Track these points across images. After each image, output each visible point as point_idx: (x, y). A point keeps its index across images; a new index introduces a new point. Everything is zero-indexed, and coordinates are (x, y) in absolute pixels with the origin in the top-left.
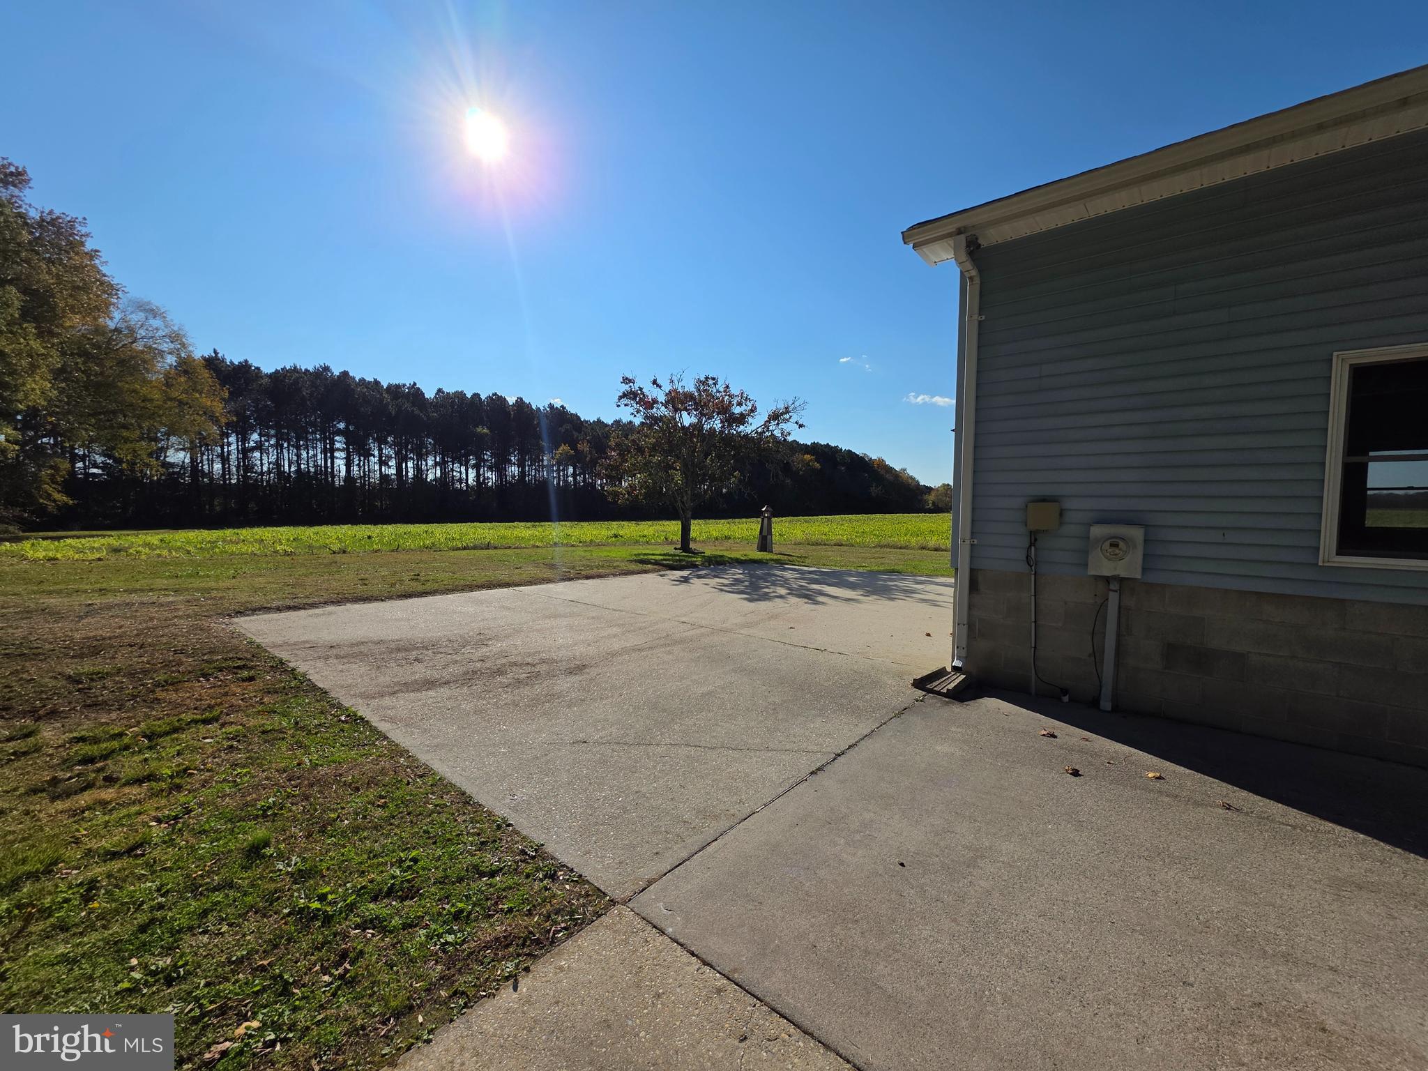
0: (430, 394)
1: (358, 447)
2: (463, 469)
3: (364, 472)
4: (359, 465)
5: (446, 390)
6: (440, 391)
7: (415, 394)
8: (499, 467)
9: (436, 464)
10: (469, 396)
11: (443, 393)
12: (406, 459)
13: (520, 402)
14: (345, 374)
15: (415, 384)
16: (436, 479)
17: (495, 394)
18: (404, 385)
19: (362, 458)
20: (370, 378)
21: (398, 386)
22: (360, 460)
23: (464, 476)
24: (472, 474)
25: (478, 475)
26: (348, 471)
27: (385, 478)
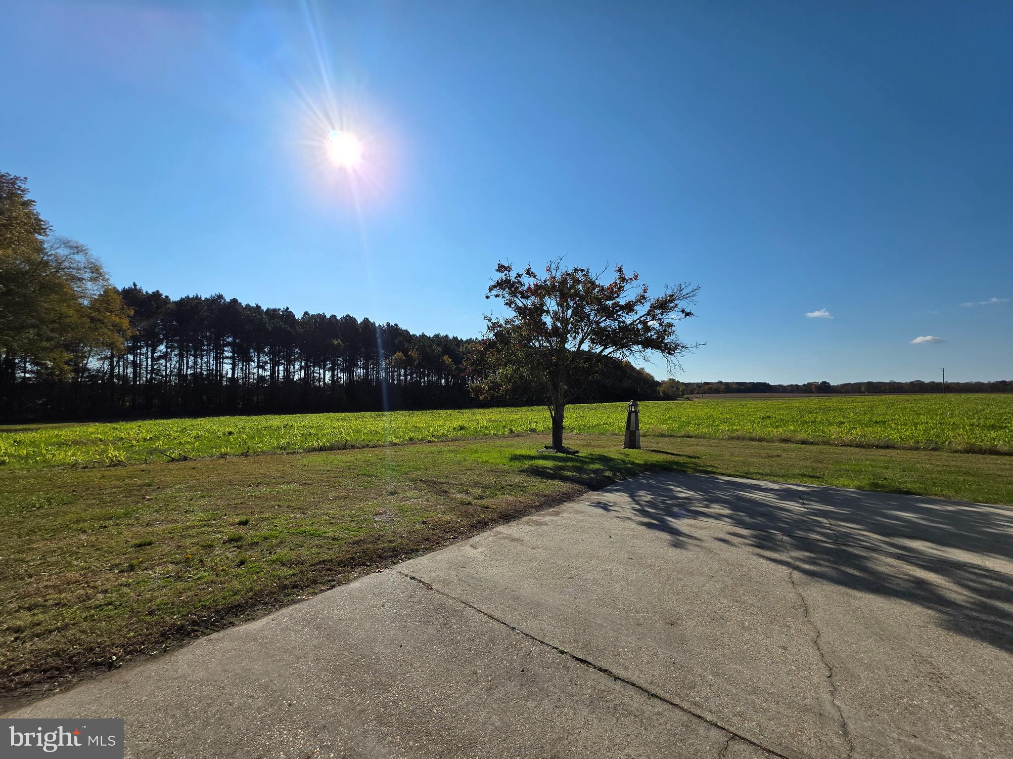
0: (299, 316)
1: (242, 355)
2: (322, 371)
3: (246, 373)
4: (242, 369)
5: (311, 313)
6: (306, 313)
7: (288, 315)
8: (349, 370)
9: (301, 368)
10: (328, 316)
11: (308, 315)
12: (279, 364)
13: (366, 321)
14: (235, 301)
15: (287, 308)
16: (300, 379)
17: (348, 316)
18: (279, 309)
19: (245, 364)
20: (253, 305)
21: (275, 310)
22: (243, 365)
23: (322, 376)
24: (328, 375)
25: (333, 376)
26: (233, 374)
27: (261, 378)
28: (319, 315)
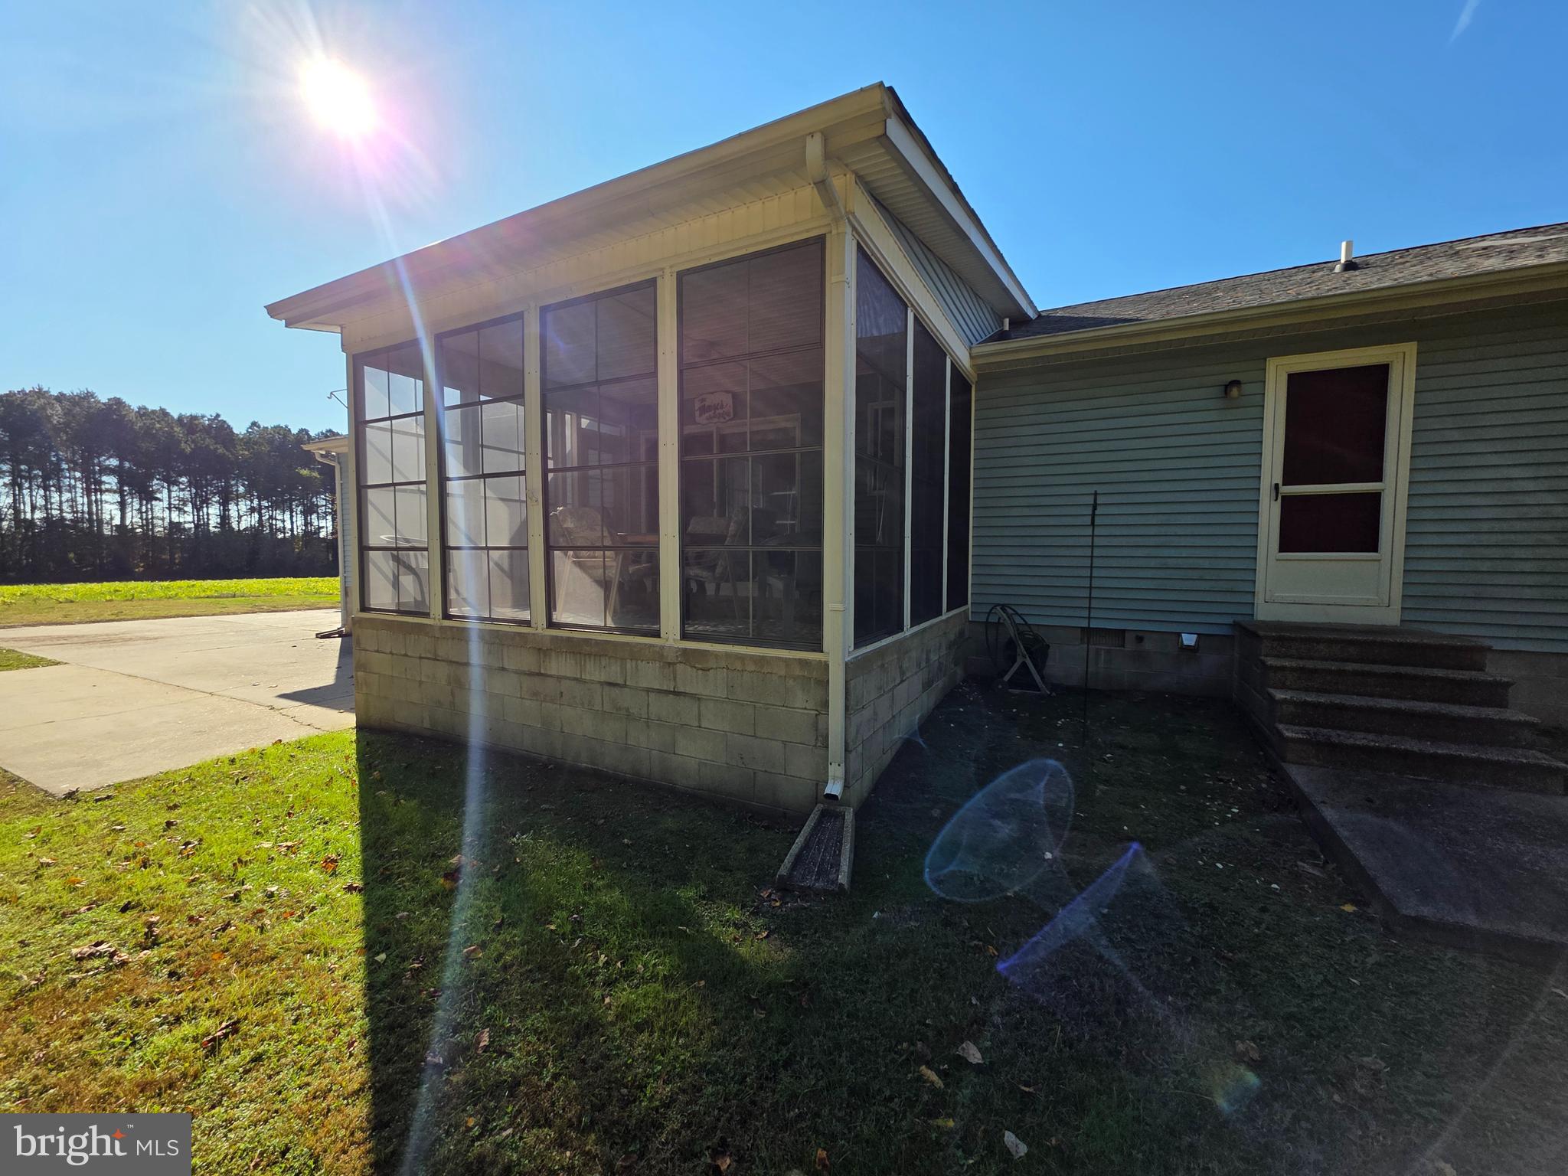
0: (240, 428)
1: (136, 485)
2: (287, 515)
3: (147, 519)
4: (140, 511)
5: (262, 424)
6: (254, 424)
7: (220, 430)
10: (294, 431)
11: (259, 427)
12: (206, 501)
14: (116, 402)
15: (218, 415)
18: (203, 417)
19: (144, 502)
20: (153, 406)
21: (193, 418)
22: (141, 505)
23: (288, 525)
24: (299, 522)
26: (123, 518)
27: (175, 527)
28: (277, 428)
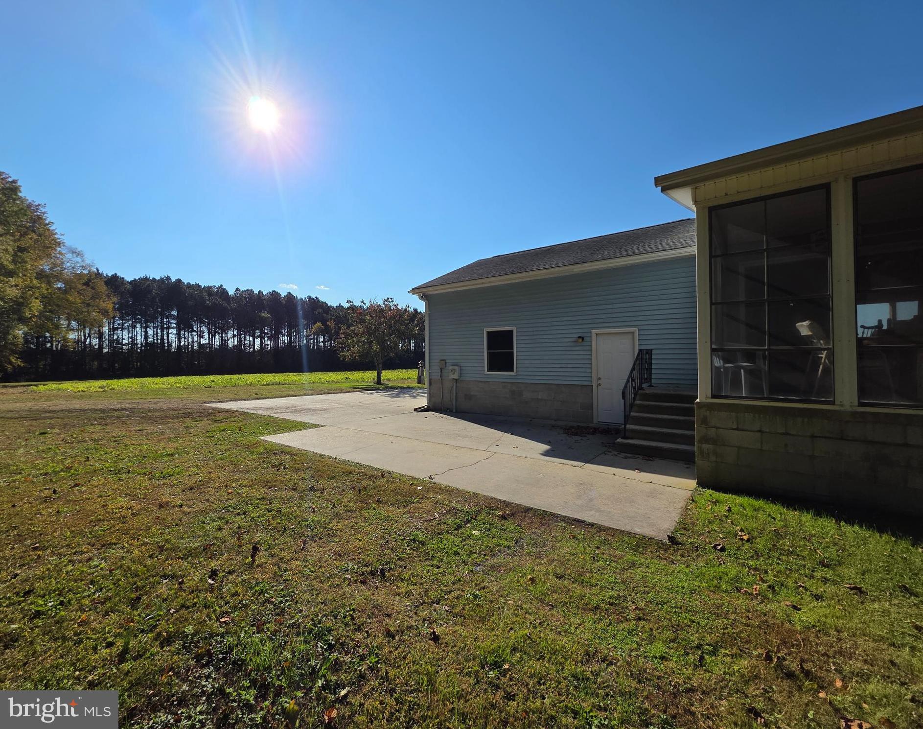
0: (231, 292)
2: (251, 339)
5: (242, 289)
6: (237, 289)
7: (222, 292)
8: (274, 337)
9: (234, 336)
10: (256, 292)
11: (240, 291)
13: (289, 294)
14: (179, 281)
15: (222, 286)
16: (234, 346)
17: (274, 291)
18: (214, 287)
19: (187, 333)
20: (193, 283)
21: (210, 287)
23: (252, 343)
24: (258, 342)
25: (261, 343)
28: (248, 290)
